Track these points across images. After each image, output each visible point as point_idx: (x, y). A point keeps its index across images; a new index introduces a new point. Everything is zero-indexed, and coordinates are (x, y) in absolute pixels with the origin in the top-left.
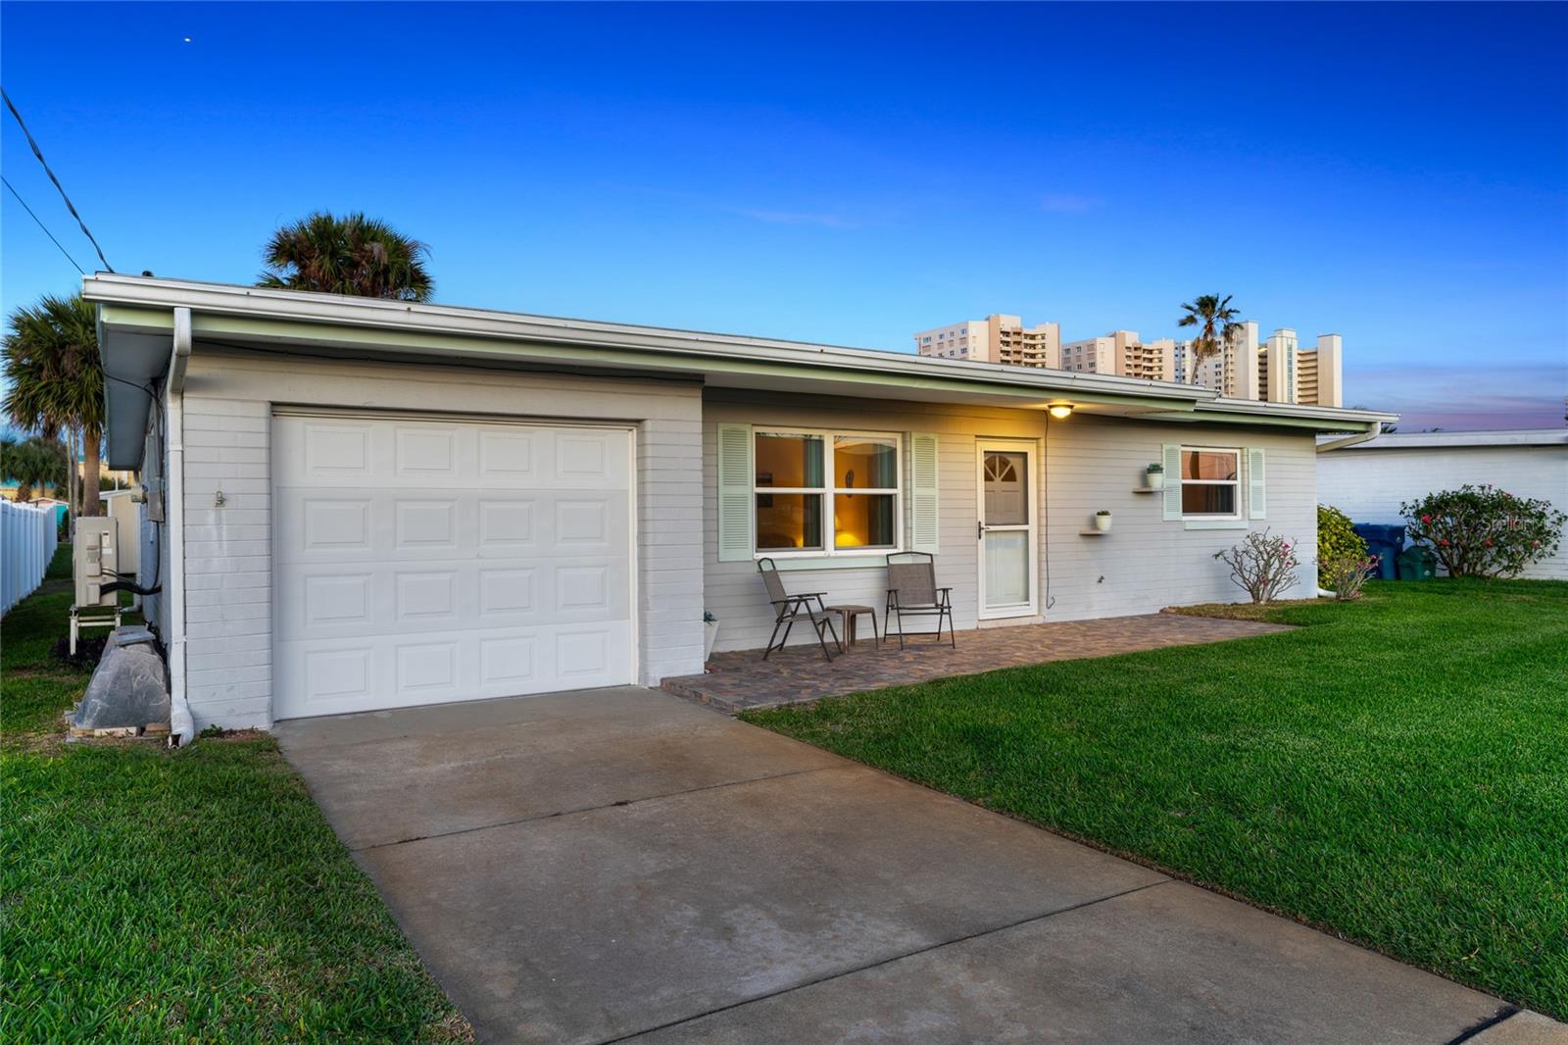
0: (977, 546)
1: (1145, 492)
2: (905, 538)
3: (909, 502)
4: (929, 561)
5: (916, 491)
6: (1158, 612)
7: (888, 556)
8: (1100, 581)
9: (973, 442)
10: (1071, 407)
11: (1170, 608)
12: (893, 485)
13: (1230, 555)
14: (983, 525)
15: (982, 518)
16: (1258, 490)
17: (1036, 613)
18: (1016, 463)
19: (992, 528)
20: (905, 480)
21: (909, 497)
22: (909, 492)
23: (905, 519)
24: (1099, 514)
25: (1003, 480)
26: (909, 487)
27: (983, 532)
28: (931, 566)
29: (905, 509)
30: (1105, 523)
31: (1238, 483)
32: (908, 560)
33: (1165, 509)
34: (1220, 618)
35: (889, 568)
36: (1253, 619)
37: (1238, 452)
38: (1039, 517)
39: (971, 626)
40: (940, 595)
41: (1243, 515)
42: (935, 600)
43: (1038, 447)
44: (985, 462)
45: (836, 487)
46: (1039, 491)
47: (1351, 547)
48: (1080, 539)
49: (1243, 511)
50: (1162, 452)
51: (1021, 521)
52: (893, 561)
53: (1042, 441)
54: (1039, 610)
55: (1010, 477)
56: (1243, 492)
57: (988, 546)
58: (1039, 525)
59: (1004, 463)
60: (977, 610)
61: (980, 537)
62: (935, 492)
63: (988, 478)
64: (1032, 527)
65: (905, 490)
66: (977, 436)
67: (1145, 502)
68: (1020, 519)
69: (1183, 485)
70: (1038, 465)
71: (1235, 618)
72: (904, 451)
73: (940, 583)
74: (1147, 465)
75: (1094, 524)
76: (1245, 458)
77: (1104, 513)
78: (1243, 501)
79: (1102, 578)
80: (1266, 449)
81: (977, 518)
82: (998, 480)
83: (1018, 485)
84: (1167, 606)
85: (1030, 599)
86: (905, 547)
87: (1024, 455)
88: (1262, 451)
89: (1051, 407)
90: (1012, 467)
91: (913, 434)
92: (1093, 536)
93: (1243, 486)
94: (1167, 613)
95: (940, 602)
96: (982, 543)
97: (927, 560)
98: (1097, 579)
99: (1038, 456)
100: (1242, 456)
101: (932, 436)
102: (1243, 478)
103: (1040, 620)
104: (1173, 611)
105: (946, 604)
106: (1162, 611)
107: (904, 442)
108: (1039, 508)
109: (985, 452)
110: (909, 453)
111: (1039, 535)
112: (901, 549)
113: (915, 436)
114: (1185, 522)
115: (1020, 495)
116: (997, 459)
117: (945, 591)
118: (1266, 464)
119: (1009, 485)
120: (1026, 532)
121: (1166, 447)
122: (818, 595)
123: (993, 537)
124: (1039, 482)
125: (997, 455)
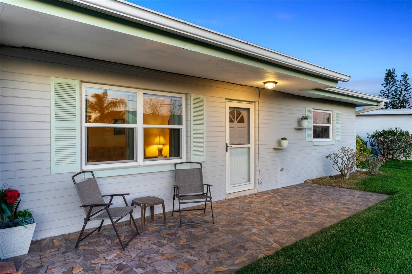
0: (225, 156)
1: (299, 129)
2: (187, 153)
3: (189, 133)
4: (200, 167)
5: (193, 127)
6: (304, 182)
7: (175, 164)
8: (282, 170)
9: (225, 102)
10: (276, 83)
11: (308, 180)
12: (180, 123)
13: (333, 156)
14: (229, 145)
15: (228, 141)
16: (338, 128)
17: (253, 188)
18: (244, 113)
19: (233, 146)
20: (187, 121)
21: (189, 130)
22: (189, 127)
23: (187, 142)
24: (282, 139)
25: (238, 122)
26: (189, 125)
27: (228, 148)
28: (200, 170)
29: (187, 137)
30: (285, 143)
31: (331, 125)
32: (187, 166)
33: (307, 137)
34: (334, 186)
35: (176, 171)
36: (351, 188)
37: (331, 112)
38: (255, 140)
39: (222, 198)
40: (205, 187)
41: (333, 139)
42: (202, 190)
43: (255, 106)
44: (230, 113)
45: (144, 124)
46: (255, 128)
47: (366, 151)
48: (273, 151)
49: (333, 137)
50: (305, 111)
51: (247, 142)
52: (178, 167)
53: (257, 103)
54: (255, 186)
55: (241, 121)
56: (333, 129)
57: (231, 155)
58: (255, 145)
59: (239, 114)
60: (225, 190)
61: (227, 151)
62: (203, 127)
63: (231, 121)
64: (252, 145)
65: (187, 126)
66: (226, 99)
67: (299, 133)
68: (246, 141)
69: (313, 126)
70: (255, 115)
71: (342, 187)
72: (187, 105)
73: (205, 181)
74: (301, 116)
75: (279, 143)
76: (334, 115)
77: (285, 139)
78: (333, 133)
79: (283, 169)
80: (341, 112)
81: (225, 141)
82: (236, 122)
83: (245, 124)
84: (307, 179)
85: (251, 181)
86: (187, 158)
87: (248, 110)
88: (339, 112)
89: (265, 83)
90: (242, 116)
91: (191, 95)
92: (278, 149)
93: (333, 127)
94: (308, 183)
95: (205, 192)
96: (228, 154)
97: (198, 166)
98: (280, 169)
99: (255, 110)
100: (333, 114)
101: (202, 97)
102: (333, 123)
103: (255, 191)
104: (310, 182)
105: (209, 195)
106: (305, 182)
107: (186, 99)
108: (255, 136)
109: (230, 107)
110: (189, 106)
111: (255, 149)
112: (184, 160)
113: (193, 96)
114: (314, 142)
115: (246, 130)
116: (236, 111)
117: (209, 186)
118: (341, 118)
119: (241, 125)
120: (249, 148)
121: (307, 109)
122: (123, 195)
123: (233, 150)
124: (255, 123)
125: (235, 109)
